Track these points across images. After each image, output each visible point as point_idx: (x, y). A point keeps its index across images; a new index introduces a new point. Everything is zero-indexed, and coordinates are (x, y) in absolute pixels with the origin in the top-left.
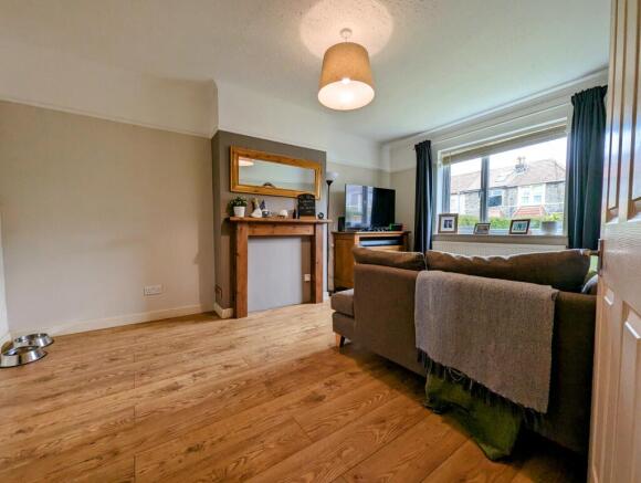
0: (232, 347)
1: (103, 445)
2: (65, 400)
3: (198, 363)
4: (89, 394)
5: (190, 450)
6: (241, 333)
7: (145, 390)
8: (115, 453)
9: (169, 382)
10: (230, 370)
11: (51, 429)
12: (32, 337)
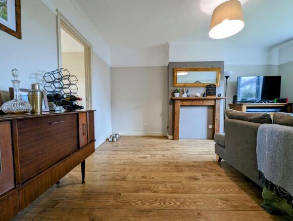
0: (168, 150)
1: (123, 167)
2: (118, 152)
3: (155, 152)
4: (124, 153)
5: (143, 177)
6: (173, 146)
7: (137, 156)
8: (125, 170)
9: (144, 156)
10: (164, 157)
11: (114, 159)
12: (116, 135)
